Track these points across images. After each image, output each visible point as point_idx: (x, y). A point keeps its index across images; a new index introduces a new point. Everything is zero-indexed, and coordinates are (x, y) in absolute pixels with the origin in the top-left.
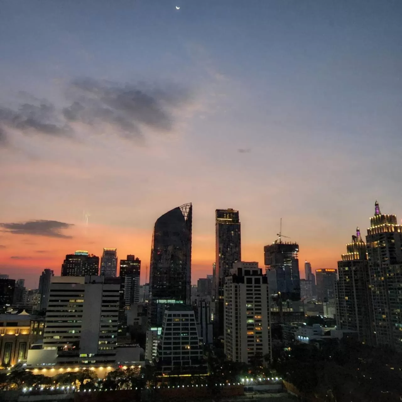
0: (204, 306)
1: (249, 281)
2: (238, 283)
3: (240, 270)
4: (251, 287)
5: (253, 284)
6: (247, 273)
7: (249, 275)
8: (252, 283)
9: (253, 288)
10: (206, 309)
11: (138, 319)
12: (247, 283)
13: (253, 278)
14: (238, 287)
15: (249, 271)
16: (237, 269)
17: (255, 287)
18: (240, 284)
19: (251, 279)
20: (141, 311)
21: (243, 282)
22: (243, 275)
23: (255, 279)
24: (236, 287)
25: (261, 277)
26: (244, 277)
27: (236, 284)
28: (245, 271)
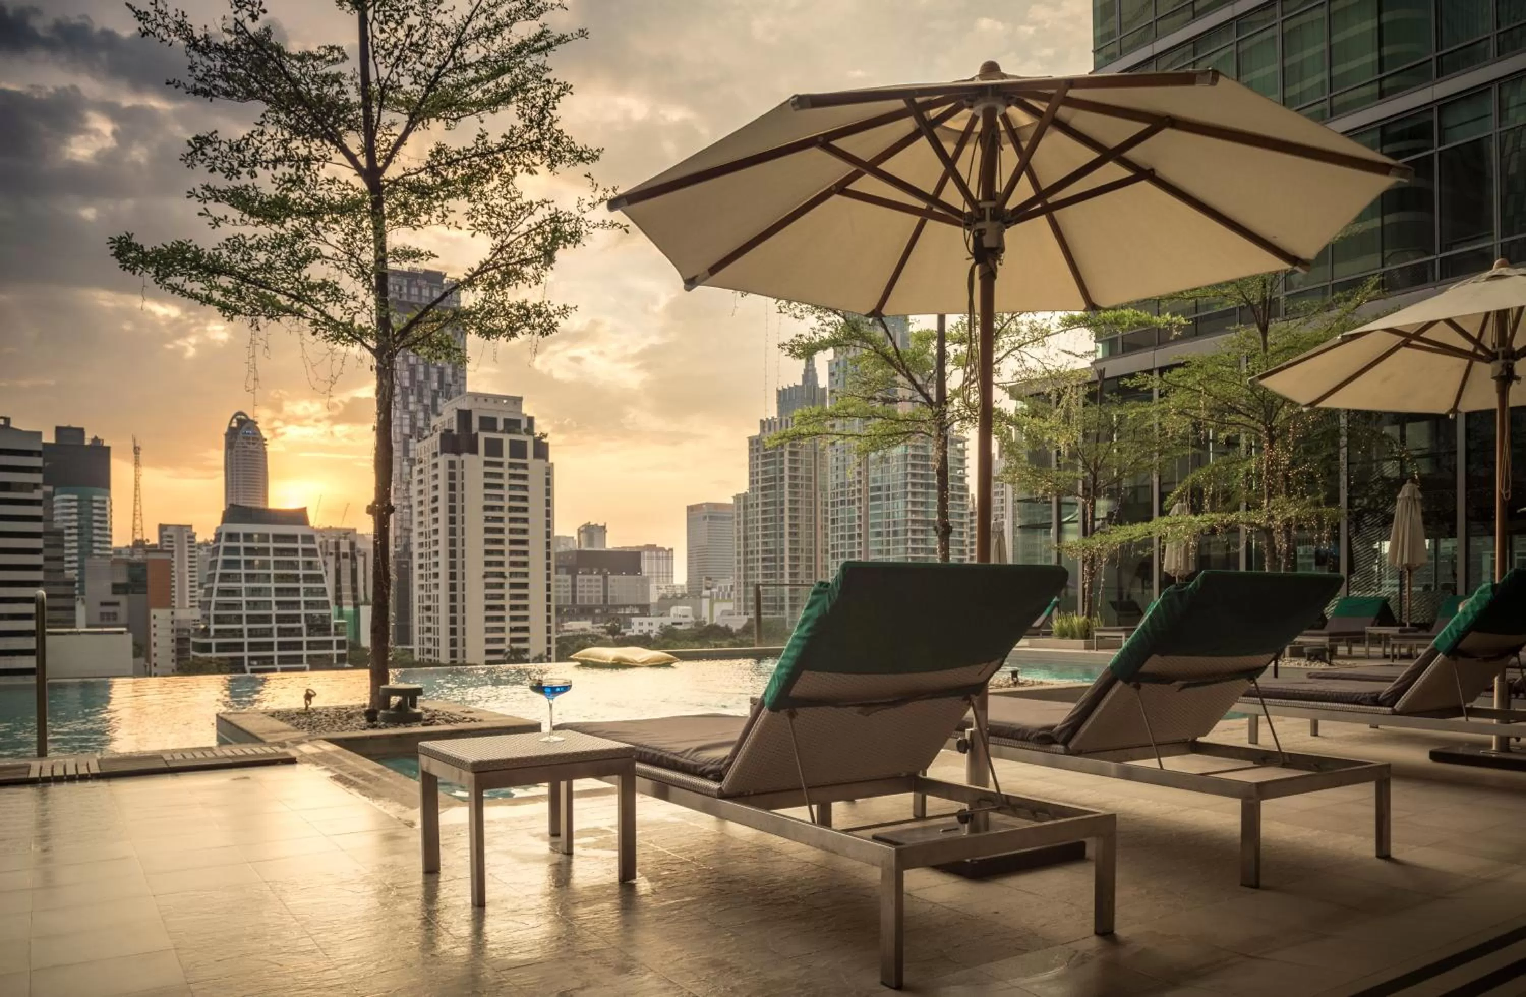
0: (348, 551)
1: (494, 448)
2: (458, 453)
3: (464, 417)
4: (500, 465)
5: (506, 458)
6: (488, 423)
7: (494, 430)
8: (501, 455)
9: (506, 471)
10: (354, 559)
11: (116, 604)
12: (487, 454)
13: (506, 439)
14: (458, 465)
15: (494, 420)
16: (454, 415)
17: (511, 466)
18: (465, 456)
19: (500, 442)
20: (122, 579)
21: (474, 450)
22: (474, 432)
23: (512, 442)
24: (452, 465)
25: (530, 441)
26: (476, 435)
27: (452, 457)
28: (482, 419)
